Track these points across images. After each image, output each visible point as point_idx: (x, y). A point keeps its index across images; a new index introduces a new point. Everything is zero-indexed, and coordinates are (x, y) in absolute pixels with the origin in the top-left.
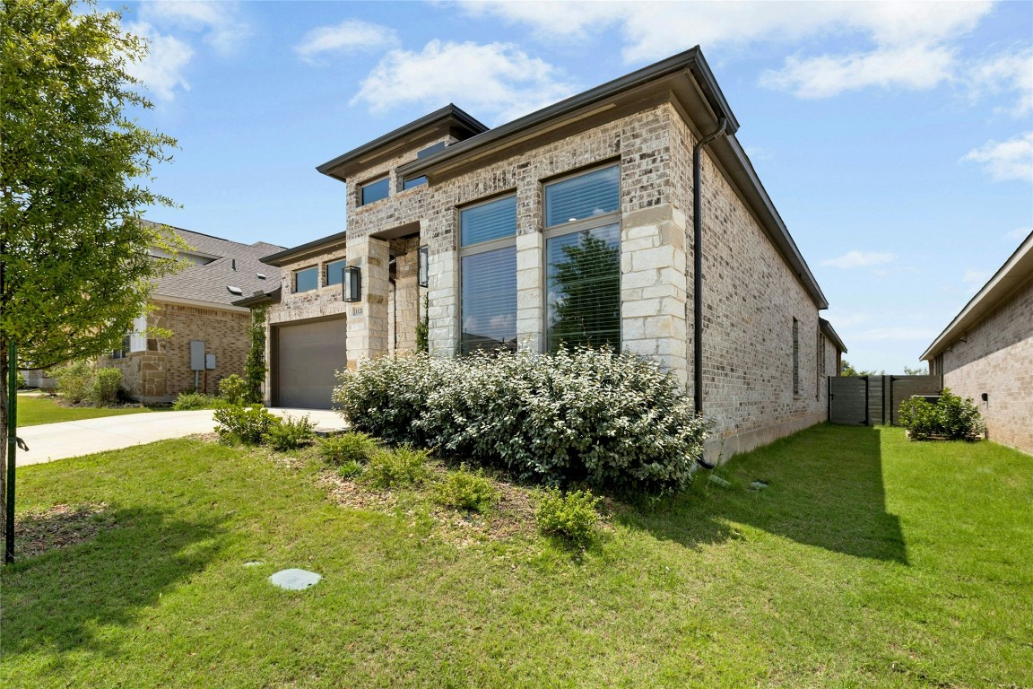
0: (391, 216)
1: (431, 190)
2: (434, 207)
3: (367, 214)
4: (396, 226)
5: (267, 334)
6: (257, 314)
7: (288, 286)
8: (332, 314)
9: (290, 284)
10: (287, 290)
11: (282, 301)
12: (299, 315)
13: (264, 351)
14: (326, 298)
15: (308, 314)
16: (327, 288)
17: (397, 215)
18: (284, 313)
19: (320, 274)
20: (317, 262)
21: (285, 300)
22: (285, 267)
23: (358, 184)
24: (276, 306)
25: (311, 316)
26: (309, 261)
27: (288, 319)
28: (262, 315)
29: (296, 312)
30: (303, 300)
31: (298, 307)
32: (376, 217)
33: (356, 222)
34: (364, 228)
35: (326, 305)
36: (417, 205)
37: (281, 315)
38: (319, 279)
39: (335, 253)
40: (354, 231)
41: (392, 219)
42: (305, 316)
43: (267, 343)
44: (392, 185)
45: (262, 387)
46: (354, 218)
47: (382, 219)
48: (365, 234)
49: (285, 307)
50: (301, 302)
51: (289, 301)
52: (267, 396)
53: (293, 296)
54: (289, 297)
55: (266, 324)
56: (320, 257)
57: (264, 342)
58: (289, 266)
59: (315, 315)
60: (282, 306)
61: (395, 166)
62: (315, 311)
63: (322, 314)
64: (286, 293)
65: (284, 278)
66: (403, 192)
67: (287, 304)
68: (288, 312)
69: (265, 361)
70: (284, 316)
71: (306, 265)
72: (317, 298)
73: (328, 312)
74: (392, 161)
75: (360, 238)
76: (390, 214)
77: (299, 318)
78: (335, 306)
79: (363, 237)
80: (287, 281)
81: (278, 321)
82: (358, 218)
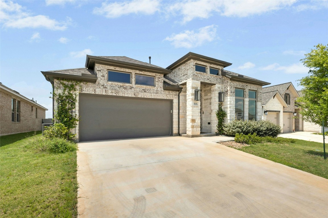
0: (208, 79)
1: (230, 81)
2: (231, 85)
4: (210, 82)
5: (78, 98)
6: (65, 84)
7: (104, 76)
8: (142, 97)
9: (106, 76)
10: (103, 78)
11: (97, 83)
12: (115, 93)
13: (74, 108)
14: (138, 90)
15: (124, 94)
16: (139, 85)
17: (210, 80)
18: (100, 89)
19: (133, 78)
20: (131, 72)
21: (101, 83)
22: (100, 65)
23: (196, 64)
24: (90, 84)
25: (126, 95)
26: (124, 69)
27: (104, 93)
28: (72, 86)
29: (113, 92)
30: (119, 86)
31: (115, 89)
32: (203, 77)
33: (196, 76)
34: (199, 79)
35: (139, 93)
36: (216, 80)
37: (96, 90)
38: (133, 80)
39: (144, 72)
40: (195, 78)
41: (209, 80)
42: (121, 94)
43: (77, 104)
44: (208, 70)
45: (72, 131)
46: (195, 74)
47: (205, 79)
48: (199, 80)
49: (101, 87)
50: (117, 87)
51: (106, 84)
52: (77, 136)
53: (110, 83)
54: (105, 82)
55: (77, 92)
56: (134, 70)
57: (75, 103)
58: (105, 66)
59: (130, 96)
60: (97, 85)
61: (209, 66)
62: (129, 94)
63: (135, 96)
64: (102, 79)
65: (99, 71)
66: (213, 75)
67: (103, 86)
68: (104, 90)
69: (76, 115)
70: (99, 91)
71: (121, 70)
72: (131, 88)
73: (140, 96)
74: (208, 64)
75: (197, 81)
76: (208, 78)
77: (115, 95)
78: (145, 94)
79: (198, 81)
80: (102, 73)
81: (93, 93)
82: (196, 74)
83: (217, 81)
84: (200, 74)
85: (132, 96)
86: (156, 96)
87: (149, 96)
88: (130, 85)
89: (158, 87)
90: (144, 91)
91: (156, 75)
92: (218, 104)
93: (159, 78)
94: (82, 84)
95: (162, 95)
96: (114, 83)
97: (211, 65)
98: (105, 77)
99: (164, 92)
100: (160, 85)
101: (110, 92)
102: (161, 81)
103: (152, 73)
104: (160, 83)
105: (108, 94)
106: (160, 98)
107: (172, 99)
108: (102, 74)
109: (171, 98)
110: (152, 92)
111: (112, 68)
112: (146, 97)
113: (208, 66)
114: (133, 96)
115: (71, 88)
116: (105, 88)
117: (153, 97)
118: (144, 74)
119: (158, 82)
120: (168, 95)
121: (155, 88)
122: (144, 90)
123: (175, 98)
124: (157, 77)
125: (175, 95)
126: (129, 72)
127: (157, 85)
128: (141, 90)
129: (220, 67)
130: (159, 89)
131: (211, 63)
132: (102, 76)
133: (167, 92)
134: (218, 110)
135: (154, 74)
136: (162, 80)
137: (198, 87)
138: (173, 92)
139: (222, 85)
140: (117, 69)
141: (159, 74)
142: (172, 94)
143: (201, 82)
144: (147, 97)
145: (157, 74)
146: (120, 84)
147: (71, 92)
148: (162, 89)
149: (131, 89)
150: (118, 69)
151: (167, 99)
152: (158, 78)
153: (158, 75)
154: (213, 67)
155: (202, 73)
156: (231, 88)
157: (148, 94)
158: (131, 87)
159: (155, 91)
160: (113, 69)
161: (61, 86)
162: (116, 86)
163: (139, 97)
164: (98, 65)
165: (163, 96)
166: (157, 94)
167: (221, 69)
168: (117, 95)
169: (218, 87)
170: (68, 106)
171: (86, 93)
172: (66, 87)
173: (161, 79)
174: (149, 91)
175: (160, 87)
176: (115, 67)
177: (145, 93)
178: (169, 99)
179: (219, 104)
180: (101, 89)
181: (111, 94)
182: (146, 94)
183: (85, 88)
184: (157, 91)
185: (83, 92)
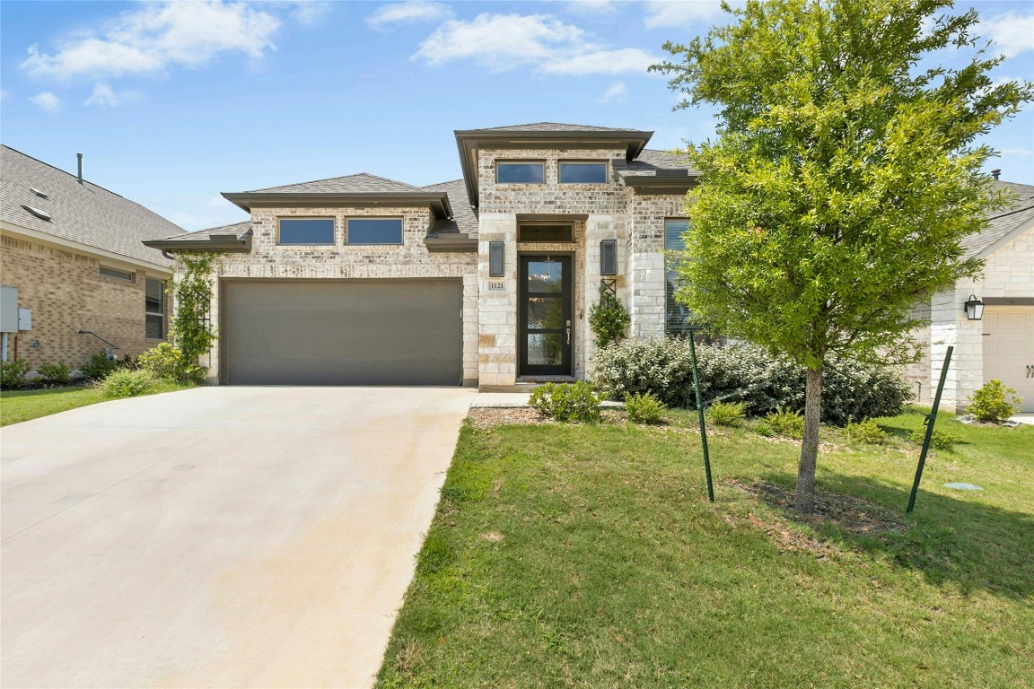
0: (551, 203)
1: (638, 198)
2: (640, 213)
3: (513, 193)
4: (557, 213)
5: (215, 290)
6: (190, 262)
7: (267, 234)
8: (363, 277)
9: (273, 233)
10: (265, 239)
11: (253, 252)
12: (294, 272)
13: (207, 312)
14: (352, 258)
15: (314, 273)
16: (355, 247)
17: (558, 203)
18: (259, 266)
19: (340, 228)
20: (333, 214)
21: (261, 250)
22: (261, 210)
23: (496, 160)
24: (239, 256)
25: (320, 276)
26: (315, 209)
27: (268, 275)
28: (203, 263)
29: (288, 269)
30: (303, 254)
31: (294, 263)
32: (528, 198)
33: (496, 198)
34: (509, 206)
35: (353, 267)
36: (587, 200)
37: (251, 268)
38: (339, 234)
39: (369, 209)
40: (493, 205)
41: (553, 206)
42: (307, 274)
43: (214, 302)
44: (552, 173)
45: (204, 359)
46: (493, 192)
47: (539, 202)
48: (510, 212)
49: (261, 259)
50: (298, 256)
51: (271, 253)
52: (214, 372)
53: (281, 248)
54: (271, 248)
55: (214, 277)
56: (341, 209)
57: (209, 301)
58: (270, 210)
59: (331, 276)
60: (254, 257)
61: (557, 157)
62: (329, 270)
63: (343, 276)
64: (263, 242)
65: (258, 223)
66: (571, 184)
67: (266, 257)
68: (268, 266)
69: (211, 326)
70: (258, 270)
71: (309, 215)
72: (334, 255)
73: (356, 275)
74: (550, 152)
75: (503, 215)
76: (548, 200)
77: (293, 276)
78: (370, 269)
79: (507, 214)
80: (264, 227)
81: (245, 275)
82: (498, 194)
83: (592, 203)
84: (513, 190)
85: (334, 275)
86: (404, 273)
87: (383, 273)
88: (331, 248)
89: (410, 246)
90: (367, 260)
91: (404, 212)
92: (599, 284)
93: (416, 219)
94: (223, 257)
95: (424, 267)
96: (289, 248)
97: (566, 154)
98: (271, 236)
99: (429, 257)
100: (417, 239)
101: (282, 269)
102: (420, 228)
103: (392, 209)
104: (417, 233)
105: (277, 276)
106: (418, 276)
107: (459, 275)
108: (263, 231)
109: (455, 274)
110: (391, 260)
111: (286, 212)
112: (374, 277)
113: (551, 158)
114: (339, 276)
115: (202, 269)
116: (271, 261)
117: (394, 275)
118: (369, 214)
119: (410, 231)
120: (443, 267)
121: (401, 250)
122: (367, 257)
123: (470, 273)
124: (408, 216)
125: (468, 264)
126: (329, 214)
127: (406, 242)
128: (361, 258)
129: (607, 151)
130: (412, 251)
131: (563, 148)
132: (264, 234)
133: (440, 257)
134: (597, 304)
135: (398, 211)
136: (424, 223)
137: (503, 235)
138: (460, 254)
139: (617, 215)
140: (298, 214)
141: (416, 209)
142: (456, 260)
143: (519, 217)
144: (377, 277)
145: (408, 209)
146: (304, 248)
147: (202, 277)
148: (425, 250)
149: (332, 257)
150: (300, 212)
151: (442, 276)
152: (410, 219)
153: (411, 212)
154: (574, 157)
155: (523, 186)
156: (643, 223)
157: (381, 266)
158: (333, 253)
159: (401, 258)
160: (290, 214)
161: (184, 265)
162: (296, 254)
163: (353, 279)
164: (257, 209)
165: (428, 271)
166: (408, 266)
167: (613, 160)
168: (299, 276)
169: (598, 224)
170: (197, 307)
171: (230, 276)
172: (191, 265)
173: (421, 222)
174: (382, 258)
175: (418, 246)
176: (294, 209)
177: (371, 266)
178: (448, 276)
179: (602, 281)
180: (262, 265)
181: (283, 275)
182: (375, 268)
183: (228, 266)
184: (406, 257)
185: (225, 275)
